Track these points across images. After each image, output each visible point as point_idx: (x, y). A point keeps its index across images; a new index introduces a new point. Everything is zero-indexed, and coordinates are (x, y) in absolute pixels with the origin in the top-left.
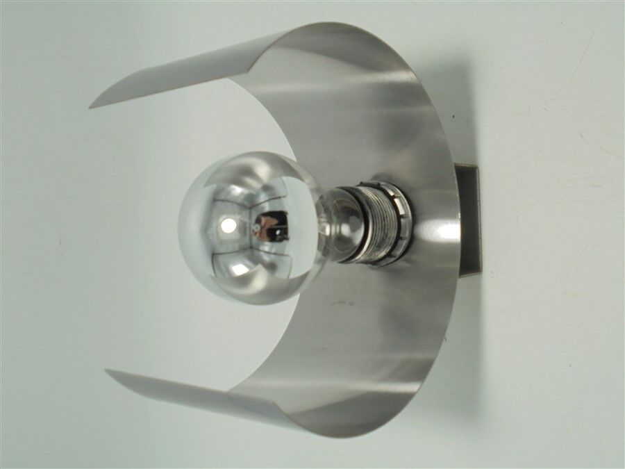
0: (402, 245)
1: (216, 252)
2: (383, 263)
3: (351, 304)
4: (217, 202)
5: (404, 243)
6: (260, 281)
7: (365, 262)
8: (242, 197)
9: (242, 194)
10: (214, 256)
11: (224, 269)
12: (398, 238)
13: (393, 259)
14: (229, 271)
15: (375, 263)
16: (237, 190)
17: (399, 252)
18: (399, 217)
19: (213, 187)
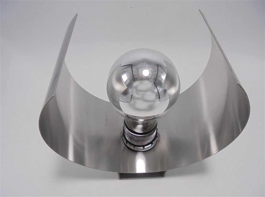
0: (131, 147)
1: (133, 66)
2: (123, 138)
3: (106, 124)
4: (157, 67)
5: (132, 148)
6: (119, 88)
7: (124, 131)
8: (160, 79)
9: (162, 79)
10: (131, 66)
11: (124, 70)
12: (135, 146)
13: (125, 143)
14: (124, 72)
15: (124, 135)
16: (163, 77)
17: (128, 145)
18: (144, 146)
19: (164, 65)
